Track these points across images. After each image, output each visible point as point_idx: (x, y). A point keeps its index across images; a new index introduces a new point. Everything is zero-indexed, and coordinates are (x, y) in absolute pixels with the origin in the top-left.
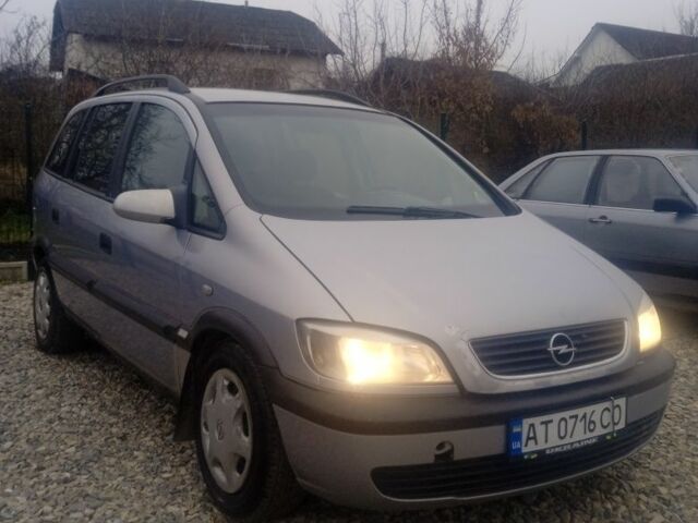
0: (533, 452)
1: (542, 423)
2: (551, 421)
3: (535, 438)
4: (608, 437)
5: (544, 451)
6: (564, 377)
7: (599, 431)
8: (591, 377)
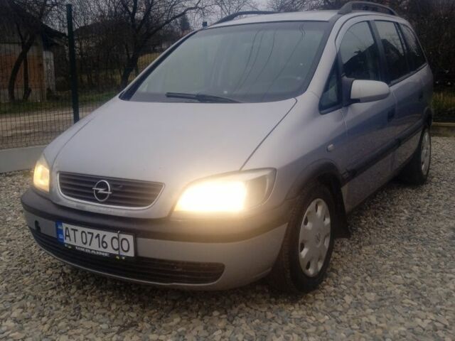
0: (69, 245)
1: (72, 229)
2: (77, 230)
3: (69, 236)
4: (118, 257)
5: (75, 246)
6: (94, 207)
7: (110, 250)
8: (112, 214)
